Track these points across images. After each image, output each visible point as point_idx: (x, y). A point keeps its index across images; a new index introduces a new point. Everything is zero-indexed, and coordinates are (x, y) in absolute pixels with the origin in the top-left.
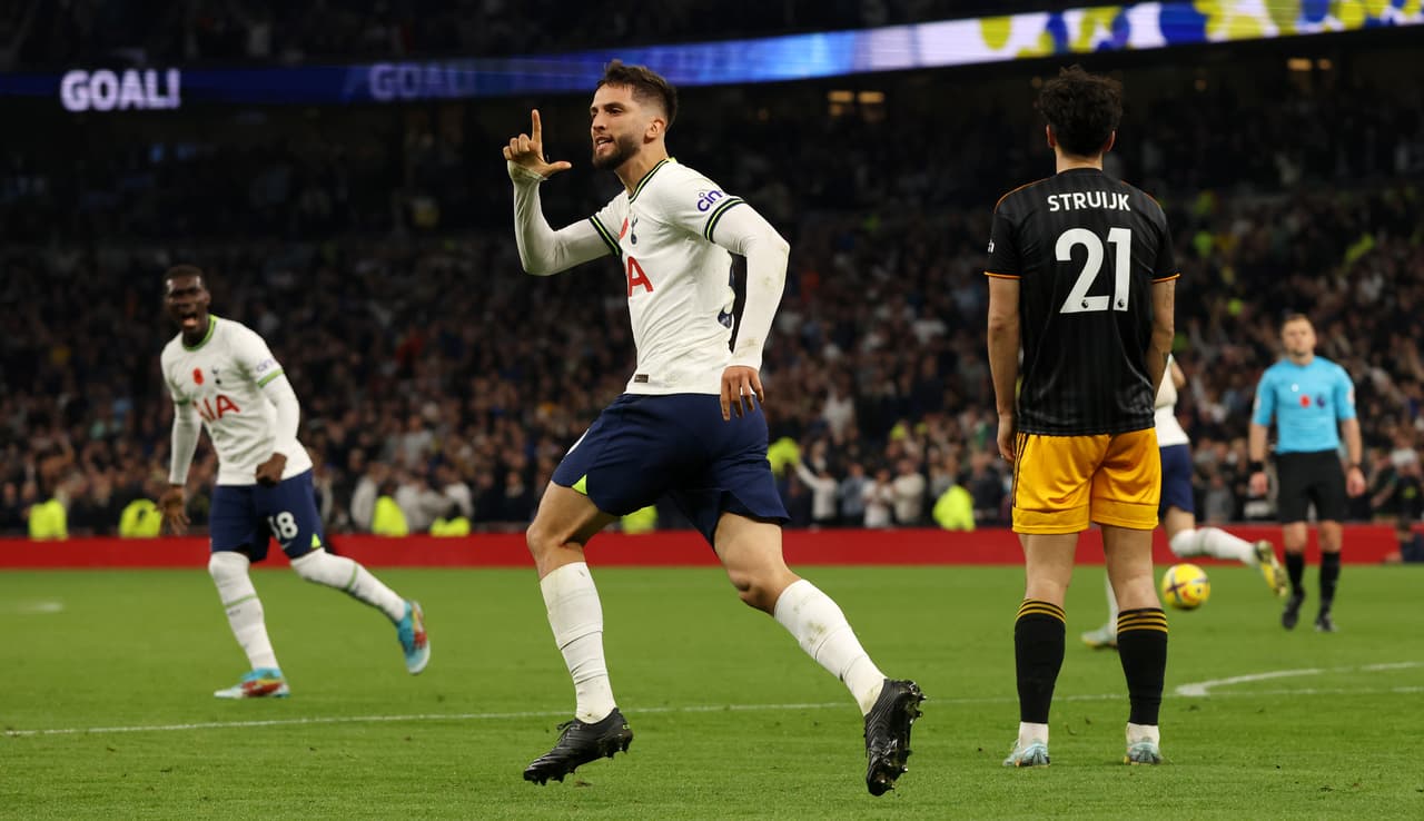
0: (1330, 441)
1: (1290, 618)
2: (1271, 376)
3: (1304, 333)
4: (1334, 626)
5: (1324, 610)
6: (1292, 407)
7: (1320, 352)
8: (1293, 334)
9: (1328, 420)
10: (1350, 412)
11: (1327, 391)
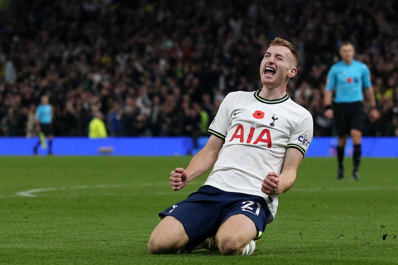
0: (359, 97)
1: (341, 176)
2: (335, 69)
3: (350, 51)
4: (359, 178)
5: (355, 170)
6: (343, 83)
7: (356, 58)
8: (345, 51)
9: (358, 88)
10: (369, 84)
11: (359, 75)
